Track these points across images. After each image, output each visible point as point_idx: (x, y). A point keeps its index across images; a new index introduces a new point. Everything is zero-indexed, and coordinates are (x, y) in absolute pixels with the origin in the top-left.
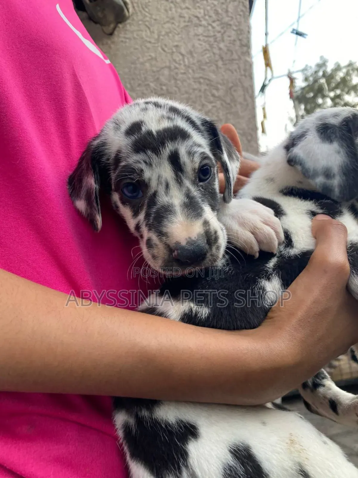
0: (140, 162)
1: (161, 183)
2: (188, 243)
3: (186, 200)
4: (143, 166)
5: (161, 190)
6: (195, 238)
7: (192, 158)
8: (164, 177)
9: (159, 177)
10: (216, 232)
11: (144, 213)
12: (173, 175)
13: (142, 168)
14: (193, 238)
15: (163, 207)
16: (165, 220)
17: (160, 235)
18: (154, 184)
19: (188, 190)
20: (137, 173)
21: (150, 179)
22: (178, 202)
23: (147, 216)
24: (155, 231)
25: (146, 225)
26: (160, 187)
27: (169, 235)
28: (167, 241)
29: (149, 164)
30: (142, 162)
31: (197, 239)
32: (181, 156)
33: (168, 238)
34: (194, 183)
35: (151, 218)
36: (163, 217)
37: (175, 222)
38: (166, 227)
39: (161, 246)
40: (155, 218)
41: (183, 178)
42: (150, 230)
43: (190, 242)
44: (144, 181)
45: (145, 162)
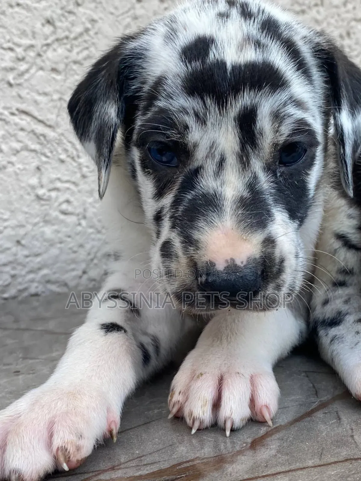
0: (187, 113)
1: (213, 157)
2: (227, 268)
3: (246, 194)
4: (190, 121)
5: (210, 167)
6: (242, 263)
7: (277, 126)
8: (221, 146)
9: (213, 146)
10: (282, 261)
11: (172, 196)
12: (237, 148)
13: (188, 123)
14: (238, 263)
15: (204, 196)
16: (202, 218)
17: (186, 242)
18: (200, 154)
19: (255, 177)
20: (177, 129)
21: (196, 145)
22: (232, 194)
23: (176, 203)
24: (181, 232)
25: (171, 217)
26: (209, 161)
27: (200, 245)
28: (194, 255)
29: (201, 120)
30: (191, 112)
31: (245, 266)
32: (259, 117)
33: (198, 252)
34: (269, 168)
35: (181, 208)
36: (199, 212)
37: (217, 227)
38: (199, 231)
39: (183, 260)
40: (186, 211)
41: (252, 155)
42: (173, 227)
43: (232, 267)
44: (186, 145)
45: (197, 115)
